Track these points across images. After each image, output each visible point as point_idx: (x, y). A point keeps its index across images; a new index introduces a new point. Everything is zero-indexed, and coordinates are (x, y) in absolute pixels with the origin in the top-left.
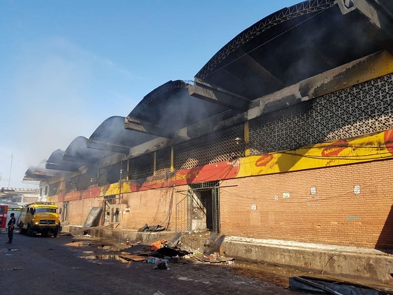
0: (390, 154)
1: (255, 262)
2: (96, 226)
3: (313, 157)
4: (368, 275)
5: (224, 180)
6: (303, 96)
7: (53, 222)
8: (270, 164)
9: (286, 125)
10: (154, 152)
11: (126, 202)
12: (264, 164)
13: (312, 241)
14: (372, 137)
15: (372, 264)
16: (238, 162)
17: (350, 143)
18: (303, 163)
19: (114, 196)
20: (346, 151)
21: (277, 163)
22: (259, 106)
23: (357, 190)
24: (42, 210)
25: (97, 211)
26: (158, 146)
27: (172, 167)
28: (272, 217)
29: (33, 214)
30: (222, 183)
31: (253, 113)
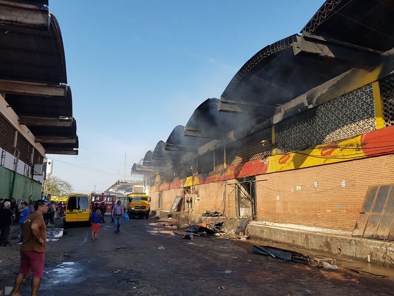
0: (364, 154)
1: (265, 240)
2: (179, 211)
3: (315, 157)
4: (326, 250)
5: (258, 175)
6: (309, 104)
7: (144, 207)
8: (288, 162)
9: (299, 129)
10: (213, 151)
11: (197, 193)
12: (284, 162)
13: (315, 225)
14: (353, 140)
15: (328, 242)
16: (267, 160)
17: (339, 144)
18: (309, 161)
19: (189, 187)
20: (337, 152)
21: (292, 160)
22: (280, 112)
23: (343, 184)
24: (137, 199)
25: (179, 199)
26: (216, 146)
27: (225, 164)
28: (289, 206)
29: (130, 201)
30: (258, 178)
31: (277, 118)
